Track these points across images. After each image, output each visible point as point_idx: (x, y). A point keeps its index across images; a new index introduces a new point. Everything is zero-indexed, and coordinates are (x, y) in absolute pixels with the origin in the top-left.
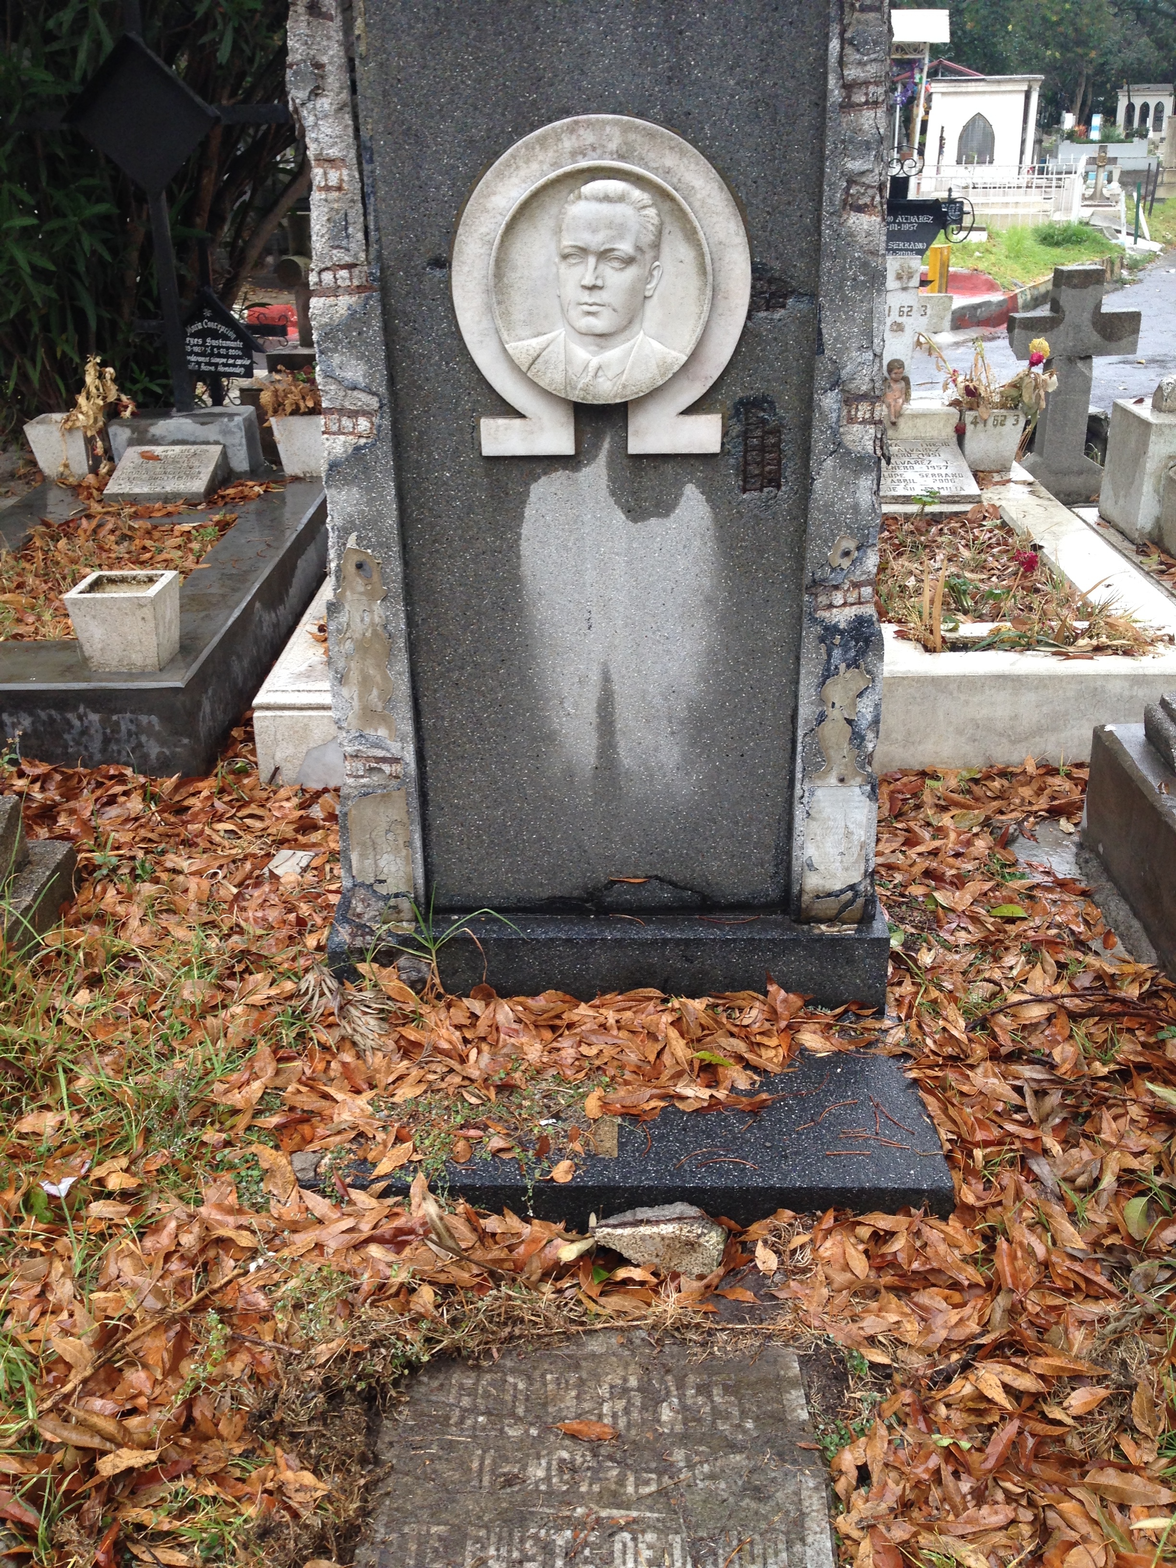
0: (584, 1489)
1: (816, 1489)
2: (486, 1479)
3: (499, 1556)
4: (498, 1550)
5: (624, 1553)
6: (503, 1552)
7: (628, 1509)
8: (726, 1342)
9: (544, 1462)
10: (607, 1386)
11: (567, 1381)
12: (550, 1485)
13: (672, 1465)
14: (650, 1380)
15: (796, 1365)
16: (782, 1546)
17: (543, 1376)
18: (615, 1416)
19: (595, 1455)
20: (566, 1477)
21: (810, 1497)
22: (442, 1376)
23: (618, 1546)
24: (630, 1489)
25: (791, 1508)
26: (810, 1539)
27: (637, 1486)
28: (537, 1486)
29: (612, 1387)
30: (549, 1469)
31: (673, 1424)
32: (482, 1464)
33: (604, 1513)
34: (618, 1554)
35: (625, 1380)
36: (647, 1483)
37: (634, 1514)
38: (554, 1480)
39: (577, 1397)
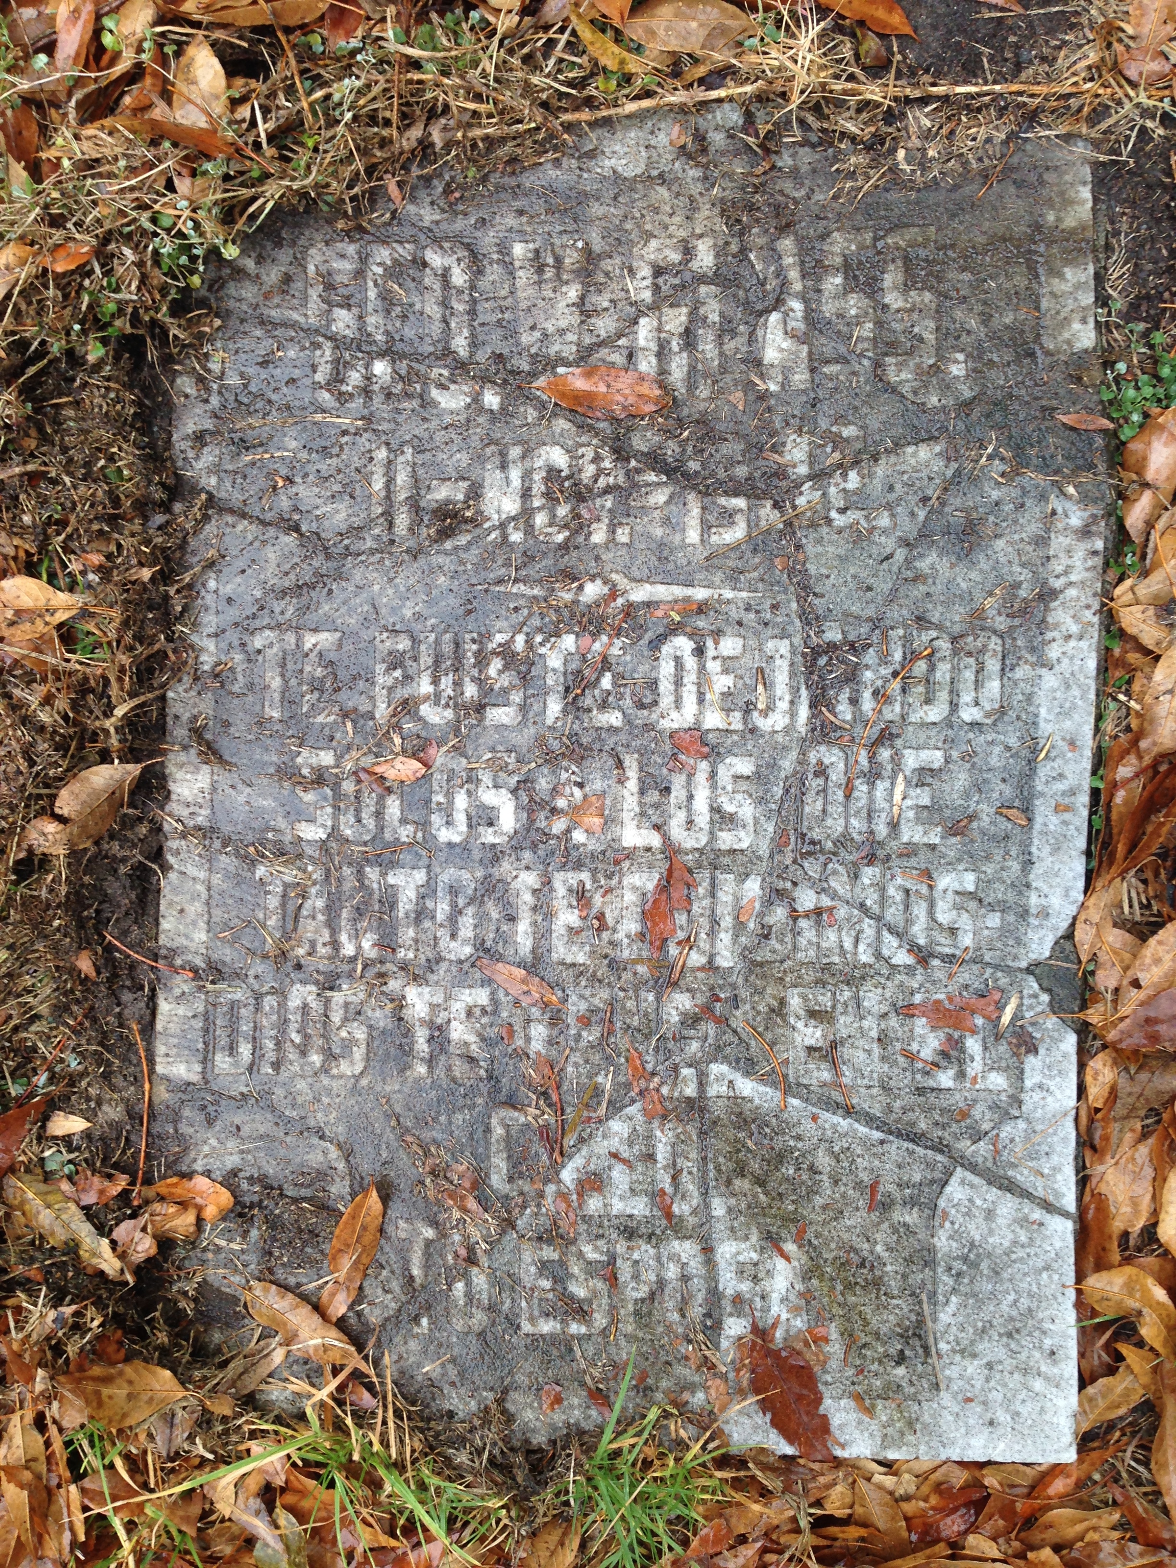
0: (599, 536)
1: (1085, 532)
2: (402, 520)
3: (437, 695)
4: (435, 681)
5: (678, 683)
6: (446, 682)
7: (690, 584)
8: (927, 135)
9: (515, 475)
10: (645, 271)
11: (558, 261)
12: (529, 529)
13: (780, 473)
14: (743, 251)
15: (1086, 193)
16: (993, 665)
17: (504, 249)
18: (662, 352)
19: (621, 454)
20: (563, 511)
21: (1069, 552)
22: (284, 255)
23: (667, 669)
24: (693, 536)
25: (1025, 575)
26: (1054, 652)
27: (706, 527)
28: (505, 537)
29: (658, 271)
30: (526, 494)
31: (787, 371)
32: (390, 482)
33: (639, 594)
34: (665, 686)
35: (688, 252)
36: (728, 517)
37: (700, 594)
38: (540, 519)
39: (581, 304)
